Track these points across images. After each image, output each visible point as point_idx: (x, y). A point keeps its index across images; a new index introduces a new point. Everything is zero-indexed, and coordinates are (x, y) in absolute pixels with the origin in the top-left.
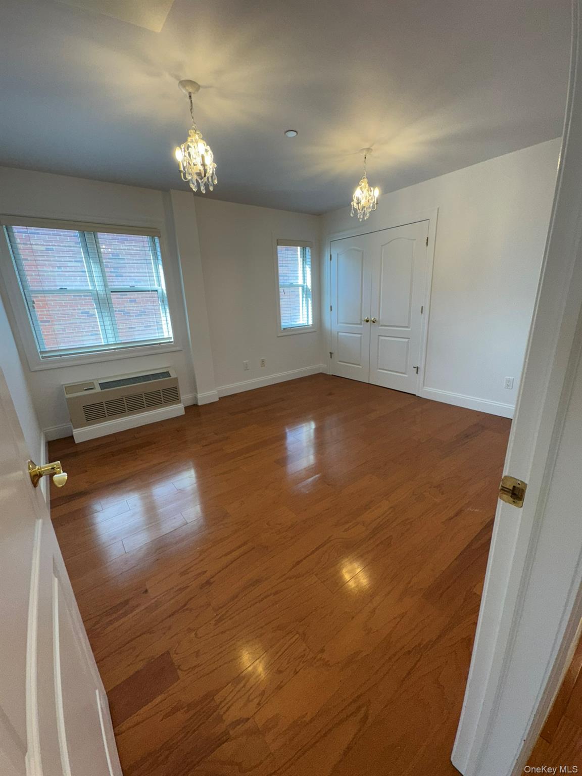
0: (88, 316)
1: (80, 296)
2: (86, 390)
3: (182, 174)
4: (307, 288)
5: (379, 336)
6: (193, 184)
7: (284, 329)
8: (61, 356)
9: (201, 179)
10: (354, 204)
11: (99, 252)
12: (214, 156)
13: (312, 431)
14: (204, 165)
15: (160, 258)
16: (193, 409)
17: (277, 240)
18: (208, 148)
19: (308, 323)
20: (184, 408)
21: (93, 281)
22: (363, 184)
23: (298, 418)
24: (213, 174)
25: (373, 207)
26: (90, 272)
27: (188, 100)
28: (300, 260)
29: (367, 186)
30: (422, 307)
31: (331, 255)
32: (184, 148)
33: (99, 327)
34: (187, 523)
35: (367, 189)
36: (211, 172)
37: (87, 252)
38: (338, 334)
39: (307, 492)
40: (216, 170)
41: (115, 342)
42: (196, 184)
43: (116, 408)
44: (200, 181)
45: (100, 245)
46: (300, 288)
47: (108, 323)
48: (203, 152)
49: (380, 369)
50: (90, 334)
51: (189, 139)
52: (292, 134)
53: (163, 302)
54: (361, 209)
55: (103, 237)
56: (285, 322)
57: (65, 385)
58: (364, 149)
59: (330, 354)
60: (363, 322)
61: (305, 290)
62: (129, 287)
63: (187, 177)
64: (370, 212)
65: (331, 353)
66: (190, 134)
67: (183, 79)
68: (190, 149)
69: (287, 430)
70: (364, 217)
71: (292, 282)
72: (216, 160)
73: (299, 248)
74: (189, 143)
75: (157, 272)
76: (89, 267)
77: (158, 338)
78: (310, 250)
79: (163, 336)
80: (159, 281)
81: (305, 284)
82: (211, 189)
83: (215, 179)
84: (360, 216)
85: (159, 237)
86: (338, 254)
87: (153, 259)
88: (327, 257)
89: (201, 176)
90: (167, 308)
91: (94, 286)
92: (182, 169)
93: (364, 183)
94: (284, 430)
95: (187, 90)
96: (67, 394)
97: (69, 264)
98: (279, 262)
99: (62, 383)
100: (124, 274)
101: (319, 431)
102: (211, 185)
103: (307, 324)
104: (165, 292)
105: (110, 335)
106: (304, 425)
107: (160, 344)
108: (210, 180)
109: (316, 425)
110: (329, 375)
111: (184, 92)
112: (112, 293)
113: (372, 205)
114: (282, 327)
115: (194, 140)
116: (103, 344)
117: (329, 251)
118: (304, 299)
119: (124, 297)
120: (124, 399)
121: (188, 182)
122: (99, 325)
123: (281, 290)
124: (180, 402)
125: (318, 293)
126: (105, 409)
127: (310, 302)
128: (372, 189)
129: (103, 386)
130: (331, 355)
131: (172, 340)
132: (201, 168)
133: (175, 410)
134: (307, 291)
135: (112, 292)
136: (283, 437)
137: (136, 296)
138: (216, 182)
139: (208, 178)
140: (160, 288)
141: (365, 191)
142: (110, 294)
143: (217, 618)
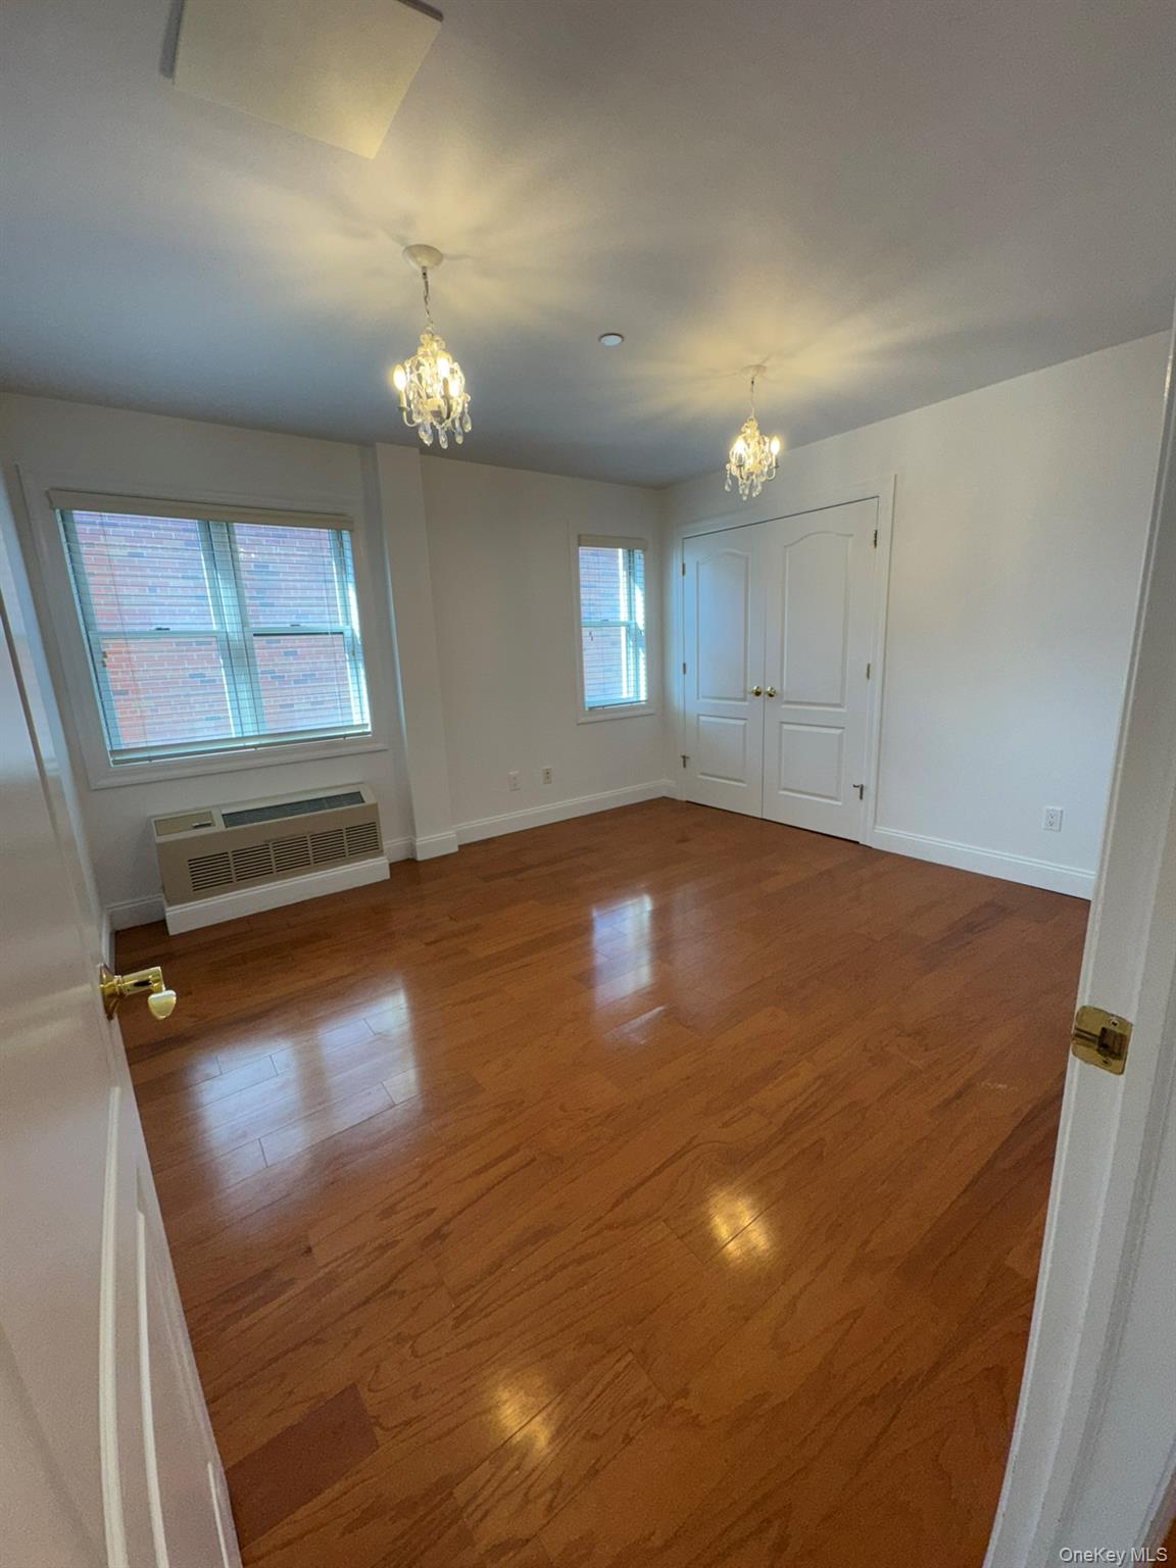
0: (202, 682)
1: (190, 644)
2: (196, 827)
3: (405, 414)
4: (637, 628)
5: (783, 723)
6: (425, 431)
7: (591, 709)
8: (150, 759)
9: (441, 423)
10: (732, 468)
11: (234, 560)
12: (466, 381)
13: (646, 917)
14: (446, 398)
15: (350, 570)
16: (407, 869)
17: (579, 536)
18: (456, 366)
19: (637, 697)
20: (387, 866)
21: (219, 614)
22: (749, 431)
23: (616, 887)
24: (463, 413)
25: (770, 473)
26: (216, 597)
27: (422, 282)
28: (622, 574)
29: (757, 433)
30: (869, 666)
31: (684, 566)
32: (410, 367)
33: (228, 703)
34: (395, 1105)
35: (756, 439)
36: (460, 409)
37: (212, 559)
38: (698, 719)
39: (642, 1042)
40: (469, 408)
41: (256, 733)
42: (430, 431)
43: (251, 865)
44: (438, 427)
45: (238, 545)
46: (623, 630)
47: (244, 695)
48: (444, 373)
49: (785, 789)
50: (204, 717)
51: (421, 351)
52: (613, 341)
53: (354, 654)
54: (745, 477)
55: (243, 532)
56: (593, 696)
57: (156, 816)
58: (751, 366)
59: (682, 759)
60: (749, 696)
61: (633, 632)
62: (288, 625)
63: (414, 419)
64: (763, 484)
65: (684, 757)
66: (422, 340)
67: (412, 243)
68: (421, 368)
69: (595, 914)
70: (750, 493)
71: (605, 616)
72: (470, 387)
73: (620, 551)
74: (420, 358)
75: (345, 598)
76: (215, 588)
77: (341, 725)
78: (642, 556)
79: (352, 721)
80: (347, 614)
81: (633, 621)
82: (459, 440)
83: (466, 422)
84: (743, 490)
85: (351, 531)
86: (698, 563)
87: (337, 574)
88: (676, 569)
89: (442, 418)
90: (361, 665)
91: (222, 623)
92: (405, 405)
93: (751, 429)
94: (590, 914)
95: (418, 263)
96: (158, 835)
97: (172, 583)
98: (582, 578)
99: (149, 814)
100: (276, 602)
101: (660, 916)
102: (460, 434)
103: (635, 700)
104: (358, 634)
105: (248, 719)
106: (629, 902)
107: (345, 736)
108: (457, 424)
109: (654, 905)
110: (681, 801)
111: (414, 266)
112: (255, 638)
113: (766, 469)
114: (587, 706)
115: (430, 353)
116: (234, 736)
117: (680, 559)
118: (631, 650)
119: (274, 645)
120: (271, 846)
121: (416, 428)
122: (228, 699)
123: (585, 632)
124: (381, 853)
125: (657, 639)
126: (232, 865)
127: (642, 656)
128: (766, 439)
129: (231, 819)
130: (684, 762)
131: (369, 729)
132: (442, 403)
133: (371, 870)
134: (636, 635)
135: (255, 635)
136: (585, 929)
137: (297, 643)
138: (468, 428)
139: (453, 422)
140: (348, 627)
141: (753, 443)
142: (252, 640)
143: (459, 1312)
